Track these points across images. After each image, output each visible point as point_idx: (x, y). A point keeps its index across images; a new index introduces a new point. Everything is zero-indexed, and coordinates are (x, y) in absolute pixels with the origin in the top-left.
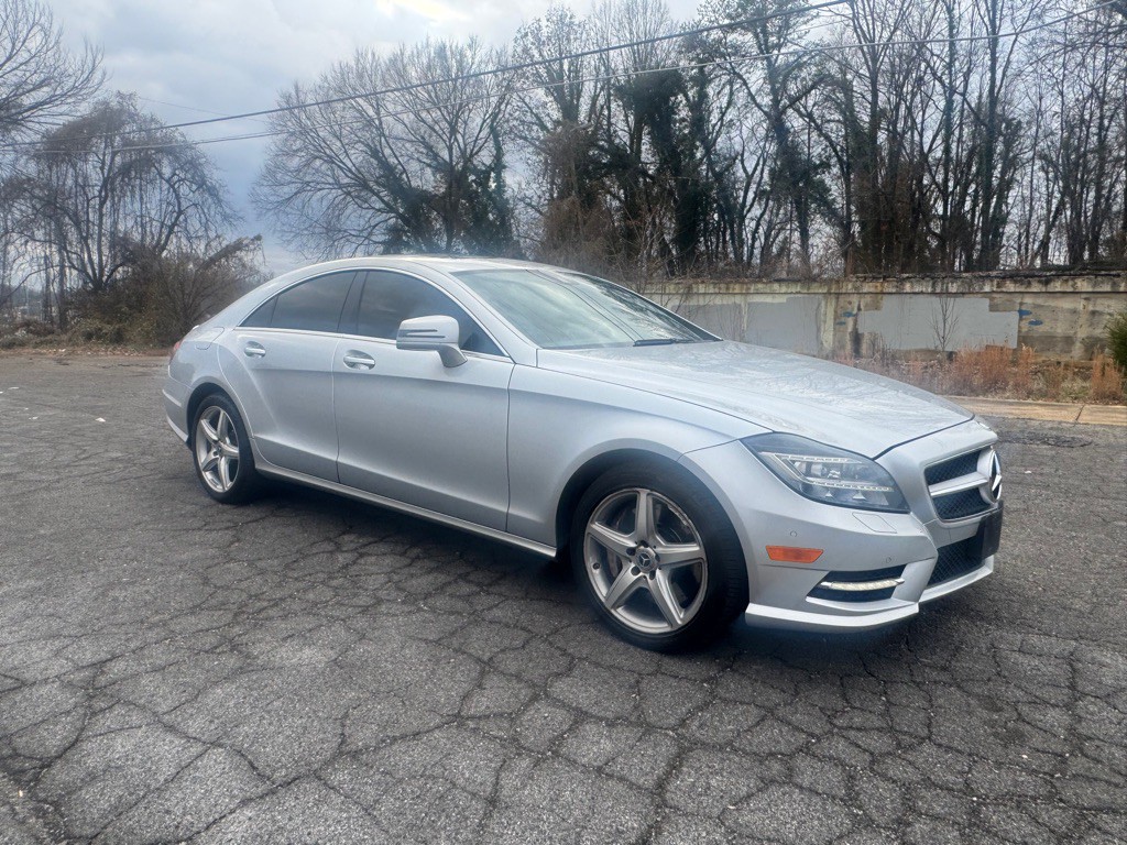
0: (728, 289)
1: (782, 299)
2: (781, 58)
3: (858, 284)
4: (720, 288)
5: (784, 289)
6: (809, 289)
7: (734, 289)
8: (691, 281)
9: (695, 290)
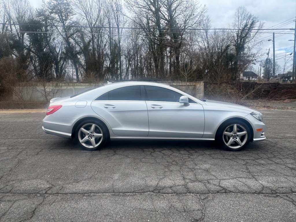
0: (68, 84)
1: (84, 87)
2: (67, 23)
3: (103, 83)
4: (66, 84)
5: (84, 85)
6: (91, 85)
7: (70, 85)
8: (57, 82)
9: (58, 85)
